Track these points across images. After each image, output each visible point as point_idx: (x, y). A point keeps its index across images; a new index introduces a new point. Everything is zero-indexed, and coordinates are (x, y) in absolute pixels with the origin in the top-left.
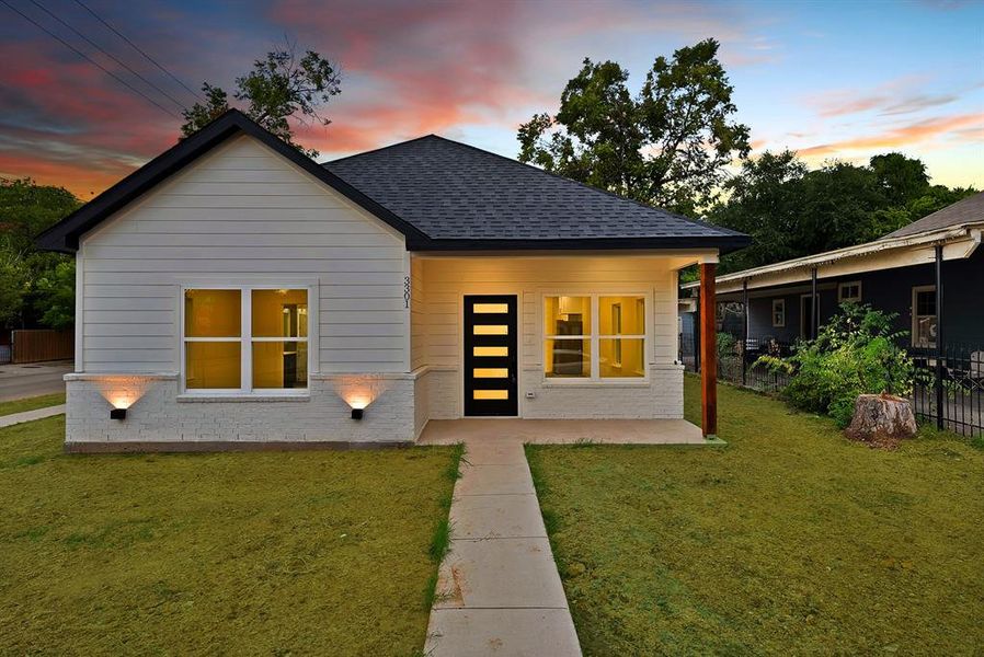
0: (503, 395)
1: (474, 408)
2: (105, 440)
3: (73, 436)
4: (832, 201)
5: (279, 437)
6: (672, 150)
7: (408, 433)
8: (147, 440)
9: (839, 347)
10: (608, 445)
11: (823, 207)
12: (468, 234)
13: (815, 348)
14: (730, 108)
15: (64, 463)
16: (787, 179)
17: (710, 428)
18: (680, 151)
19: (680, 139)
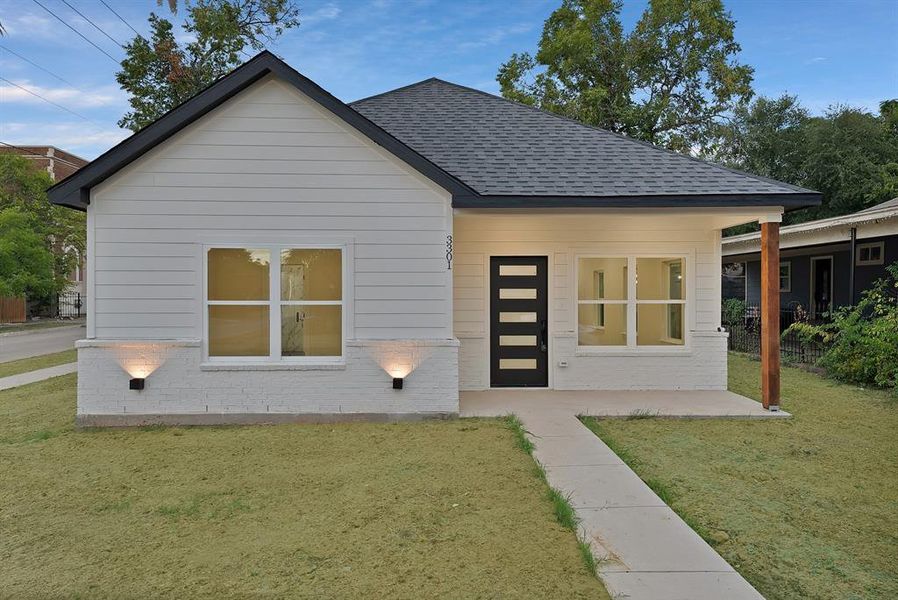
0: (530, 364)
1: (500, 378)
2: (121, 412)
3: (85, 408)
4: (838, 153)
5: (314, 409)
6: (665, 95)
7: (451, 405)
8: (167, 412)
9: (885, 313)
10: (665, 417)
11: (827, 160)
12: (517, 190)
13: (855, 314)
14: (732, 48)
15: (80, 437)
16: (785, 126)
17: (772, 398)
18: (675, 96)
19: (675, 83)
